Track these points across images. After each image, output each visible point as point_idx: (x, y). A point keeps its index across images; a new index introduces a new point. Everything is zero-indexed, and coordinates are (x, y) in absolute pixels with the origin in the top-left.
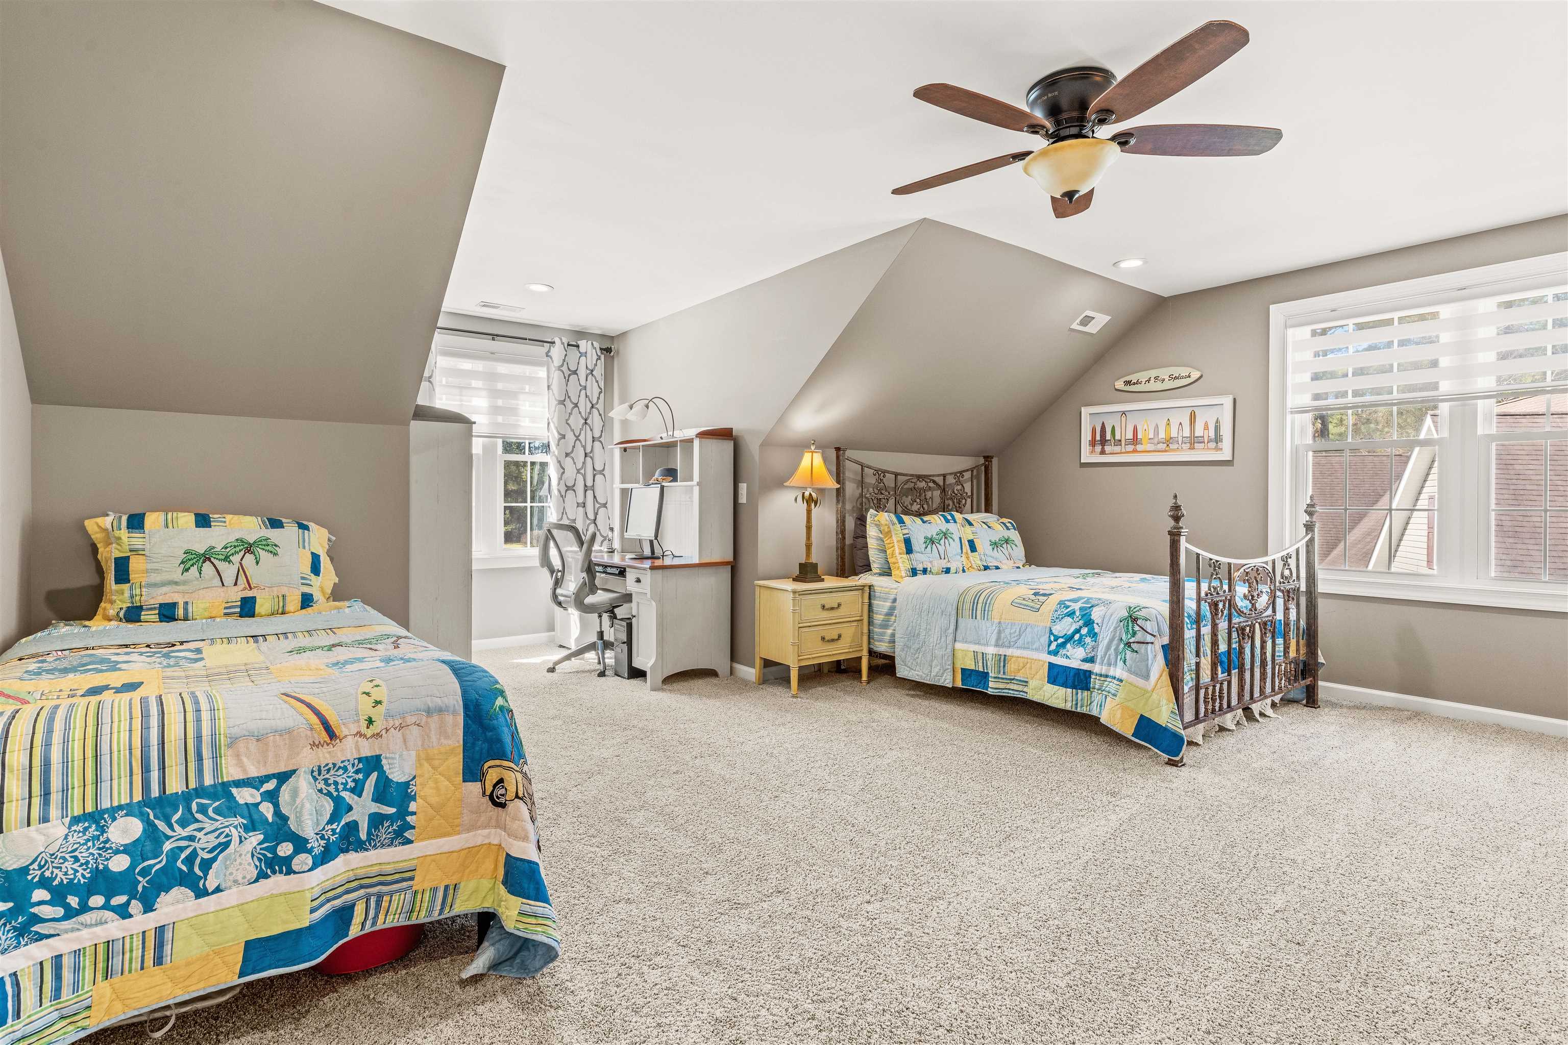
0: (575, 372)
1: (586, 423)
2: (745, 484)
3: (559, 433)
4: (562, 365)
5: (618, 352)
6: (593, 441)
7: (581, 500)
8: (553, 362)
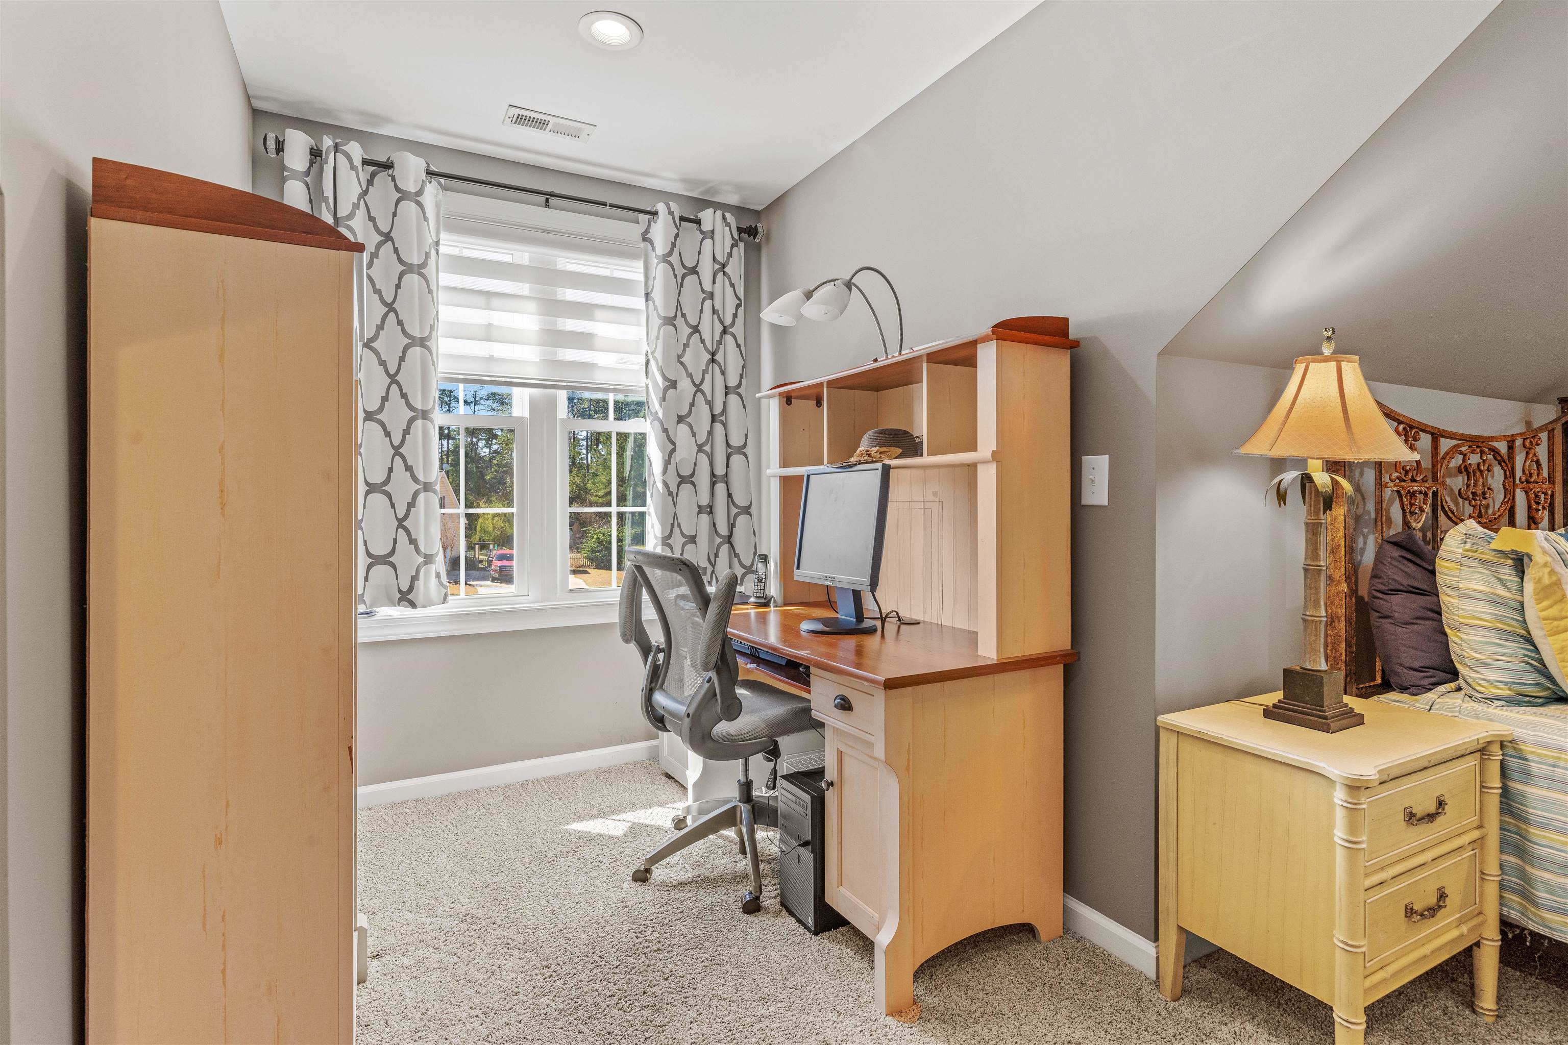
0: (694, 271)
1: (713, 360)
2: (1106, 458)
3: (665, 378)
4: (671, 253)
5: (768, 236)
6: (726, 394)
7: (705, 500)
8: (654, 249)
